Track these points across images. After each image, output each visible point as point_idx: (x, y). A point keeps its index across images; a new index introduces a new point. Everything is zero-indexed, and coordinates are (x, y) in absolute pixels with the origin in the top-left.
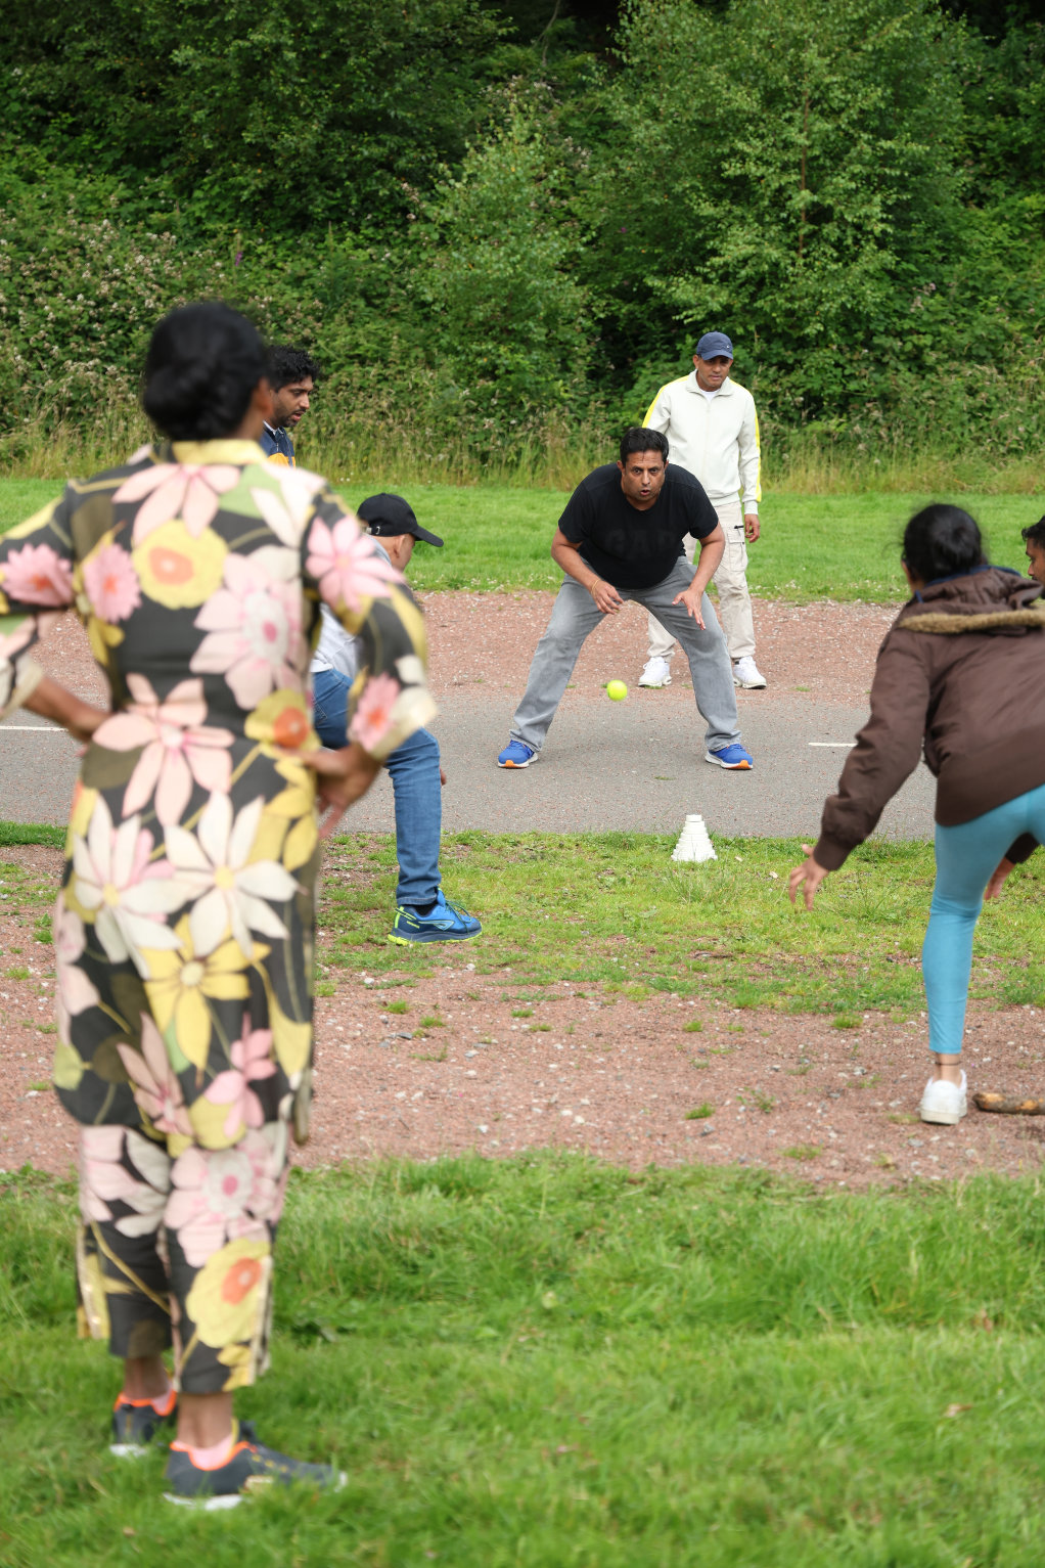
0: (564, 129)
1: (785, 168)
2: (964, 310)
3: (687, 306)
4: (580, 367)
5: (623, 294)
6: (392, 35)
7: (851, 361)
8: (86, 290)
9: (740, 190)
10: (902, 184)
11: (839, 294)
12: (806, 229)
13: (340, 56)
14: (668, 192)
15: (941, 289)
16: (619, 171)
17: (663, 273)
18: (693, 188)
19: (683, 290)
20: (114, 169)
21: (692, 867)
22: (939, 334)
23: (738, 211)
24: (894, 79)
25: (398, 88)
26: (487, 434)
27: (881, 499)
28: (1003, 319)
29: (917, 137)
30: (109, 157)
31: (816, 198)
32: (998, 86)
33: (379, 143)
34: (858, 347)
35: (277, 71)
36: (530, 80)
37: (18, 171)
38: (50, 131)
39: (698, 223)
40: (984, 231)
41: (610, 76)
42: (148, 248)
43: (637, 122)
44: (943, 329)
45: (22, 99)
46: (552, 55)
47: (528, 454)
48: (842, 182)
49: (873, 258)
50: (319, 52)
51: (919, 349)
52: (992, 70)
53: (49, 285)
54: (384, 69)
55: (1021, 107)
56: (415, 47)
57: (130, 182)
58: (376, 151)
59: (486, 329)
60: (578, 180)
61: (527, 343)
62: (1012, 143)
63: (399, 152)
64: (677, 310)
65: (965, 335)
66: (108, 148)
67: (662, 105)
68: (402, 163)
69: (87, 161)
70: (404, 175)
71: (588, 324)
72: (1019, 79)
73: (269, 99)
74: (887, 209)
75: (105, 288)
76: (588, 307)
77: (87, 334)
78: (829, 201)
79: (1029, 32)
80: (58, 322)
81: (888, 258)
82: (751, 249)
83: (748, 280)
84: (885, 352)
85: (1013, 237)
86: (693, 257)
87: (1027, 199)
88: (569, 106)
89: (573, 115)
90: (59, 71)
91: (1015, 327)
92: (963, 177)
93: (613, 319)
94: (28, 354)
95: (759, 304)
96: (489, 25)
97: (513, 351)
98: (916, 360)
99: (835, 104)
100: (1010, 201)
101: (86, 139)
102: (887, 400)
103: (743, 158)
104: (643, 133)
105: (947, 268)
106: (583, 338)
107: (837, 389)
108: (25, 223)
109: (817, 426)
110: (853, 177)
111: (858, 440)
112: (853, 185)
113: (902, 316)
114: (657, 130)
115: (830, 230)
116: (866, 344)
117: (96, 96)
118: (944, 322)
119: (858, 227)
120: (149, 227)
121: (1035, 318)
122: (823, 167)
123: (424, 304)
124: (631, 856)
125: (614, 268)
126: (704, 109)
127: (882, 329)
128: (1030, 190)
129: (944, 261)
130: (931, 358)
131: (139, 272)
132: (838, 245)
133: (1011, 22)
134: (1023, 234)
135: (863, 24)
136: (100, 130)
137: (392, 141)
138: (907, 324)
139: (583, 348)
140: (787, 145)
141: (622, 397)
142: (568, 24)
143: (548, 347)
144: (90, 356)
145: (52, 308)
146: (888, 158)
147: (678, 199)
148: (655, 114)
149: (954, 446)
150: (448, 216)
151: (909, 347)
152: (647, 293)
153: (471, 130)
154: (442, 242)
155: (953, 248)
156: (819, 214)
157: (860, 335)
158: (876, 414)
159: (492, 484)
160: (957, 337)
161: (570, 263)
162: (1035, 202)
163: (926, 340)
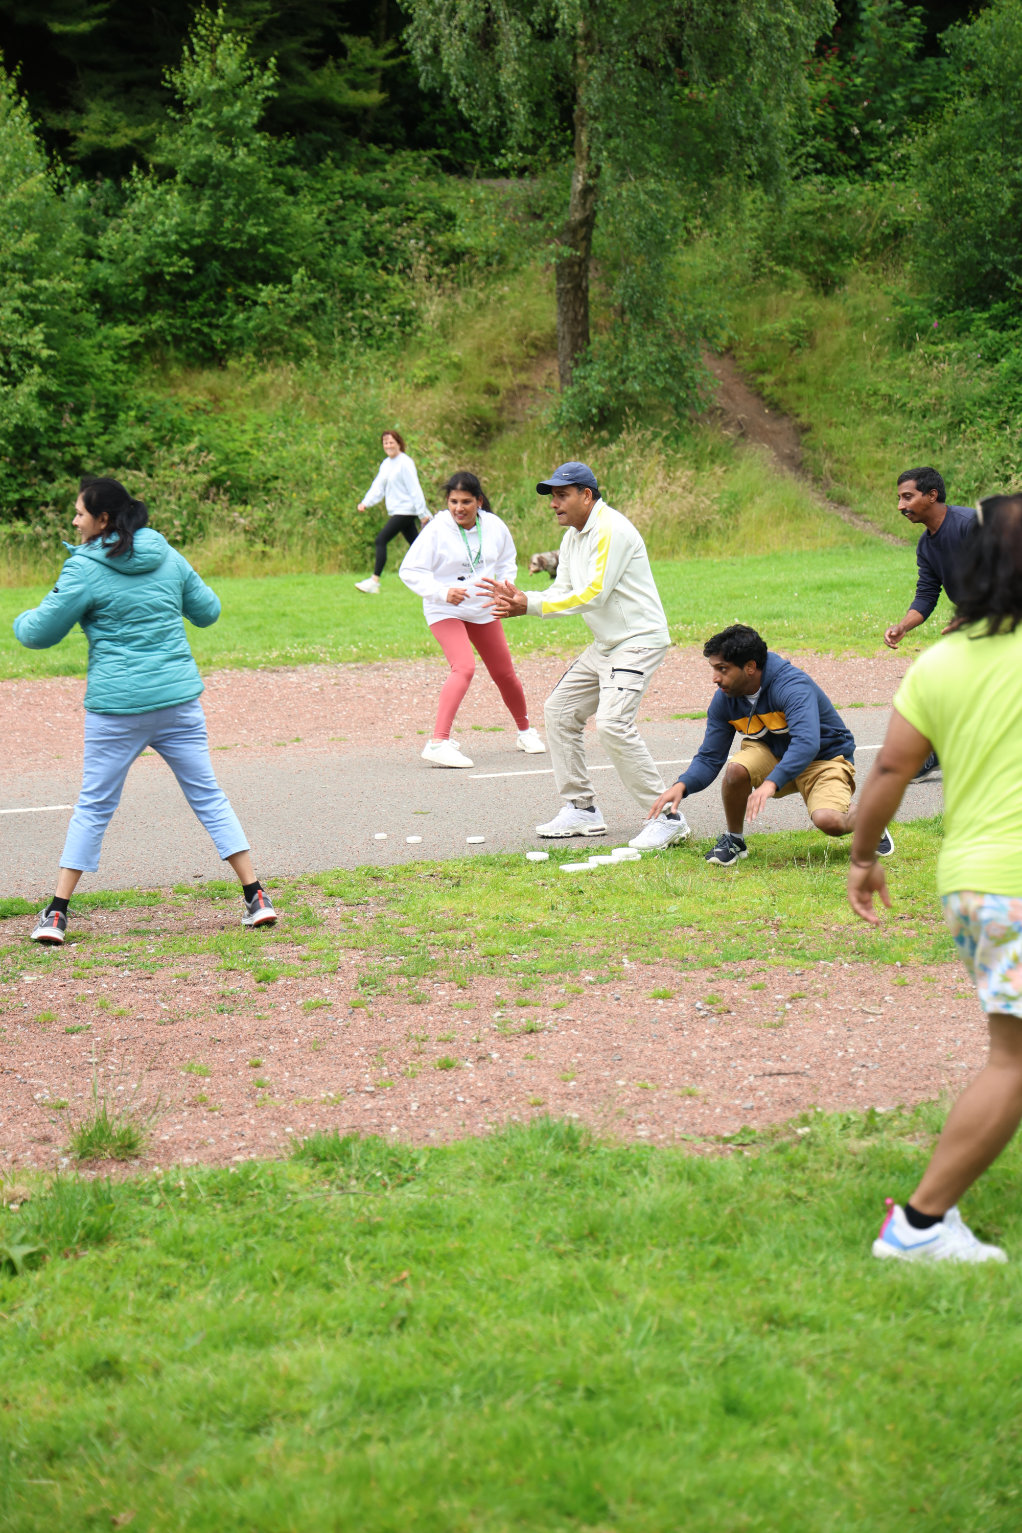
2: (107, 425)
7: (21, 472)
11: (11, 412)
22: (90, 446)
28: (137, 430)
34: (26, 459)
44: (96, 441)
49: (34, 381)
51: (77, 460)
65: (113, 445)
81: (46, 379)
84: (49, 461)
87: (116, 330)
100: (104, 329)
102: (59, 504)
107: (17, 496)
111: (39, 537)
113: (57, 431)
116: (31, 457)
118: (95, 435)
127: (45, 442)
128: (116, 323)
130: (89, 466)
134: (122, 358)
138: (64, 438)
151: (68, 457)
157: (28, 449)
158: (50, 516)
160: (108, 448)
162: (123, 332)
163: (82, 451)
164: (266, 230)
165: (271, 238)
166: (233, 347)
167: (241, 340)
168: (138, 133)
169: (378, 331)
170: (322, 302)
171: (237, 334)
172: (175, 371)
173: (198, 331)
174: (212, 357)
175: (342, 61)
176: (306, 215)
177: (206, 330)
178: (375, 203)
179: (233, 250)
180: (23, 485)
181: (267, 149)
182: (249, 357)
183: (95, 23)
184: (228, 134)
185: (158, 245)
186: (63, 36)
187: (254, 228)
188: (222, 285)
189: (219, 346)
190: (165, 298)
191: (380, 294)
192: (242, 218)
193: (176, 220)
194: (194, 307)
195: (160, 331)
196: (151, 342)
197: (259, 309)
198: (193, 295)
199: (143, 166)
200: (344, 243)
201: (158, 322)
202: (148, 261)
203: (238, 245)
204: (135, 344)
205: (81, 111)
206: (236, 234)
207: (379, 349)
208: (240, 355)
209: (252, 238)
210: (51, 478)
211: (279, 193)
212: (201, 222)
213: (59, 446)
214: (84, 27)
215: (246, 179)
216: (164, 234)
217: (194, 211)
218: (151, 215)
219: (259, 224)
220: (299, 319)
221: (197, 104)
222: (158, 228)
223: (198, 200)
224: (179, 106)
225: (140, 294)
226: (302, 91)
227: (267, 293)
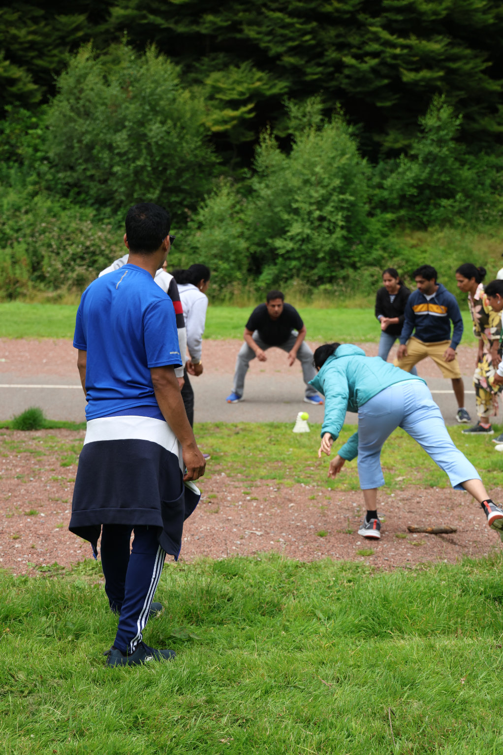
0: (238, 192)
1: (311, 204)
2: (368, 250)
3: (279, 248)
4: (245, 268)
5: (259, 245)
6: (182, 162)
8: (83, 244)
9: (296, 212)
10: (348, 209)
11: (330, 244)
12: (317, 223)
13: (165, 169)
14: (272, 211)
15: (361, 243)
16: (257, 205)
17: (272, 237)
18: (281, 210)
19: (278, 243)
20: (92, 205)
21: (301, 435)
22: (360, 257)
23: (296, 217)
24: (344, 177)
25: (184, 179)
26: (214, 290)
27: (345, 310)
28: (381, 252)
29: (351, 195)
30: (90, 202)
31: (321, 214)
32: (376, 180)
33: (178, 196)
34: (335, 261)
35: (145, 174)
36: (226, 177)
37: (61, 206)
38: (71, 194)
39: (282, 221)
40: (375, 225)
41: (252, 176)
42: (102, 230)
43: (262, 190)
45: (62, 184)
46: (234, 169)
47: (228, 296)
48: (329, 208)
49: (339, 233)
50: (157, 168)
51: (355, 262)
52: (374, 175)
53: (70, 242)
54: (180, 173)
55: (385, 186)
56: (189, 166)
57: (98, 210)
58: (177, 199)
59: (215, 256)
60: (243, 208)
61: (227, 260)
62: (382, 197)
63: (184, 199)
64: (276, 249)
66: (90, 199)
67: (271, 184)
68: (185, 203)
69: (83, 203)
70: (187, 206)
71: (248, 254)
72: (384, 177)
73: (142, 183)
74: (342, 216)
75: (88, 243)
76: (248, 249)
77: (83, 258)
78: (325, 215)
79: (386, 163)
80: (73, 254)
81: (344, 232)
82: (300, 230)
83: (299, 240)
84: (343, 262)
85: (383, 227)
86: (281, 232)
87: (387, 215)
88: (239, 185)
89: (240, 188)
90: (75, 175)
91: (386, 255)
92: (367, 207)
93: (255, 252)
94: (64, 265)
95: (304, 247)
96: (213, 159)
97: (224, 263)
98: (354, 266)
99: (325, 184)
100: (382, 216)
101: (83, 196)
102: (345, 278)
103: (297, 201)
104: (265, 192)
105: (362, 237)
106: (245, 259)
107: (328, 275)
108: (63, 223)
109: (322, 287)
110: (333, 207)
111: (335, 291)
112: (332, 209)
113: (349, 251)
114: (269, 192)
115: (325, 224)
116: (338, 260)
117: (85, 183)
118: (363, 253)
119: (334, 223)
120: (103, 224)
121: (391, 252)
122: (322, 204)
123: (193, 248)
124: (278, 431)
125: (255, 236)
126: (284, 185)
127: (343, 255)
128: (388, 212)
129: (362, 234)
130: (358, 265)
131: (99, 238)
132: (328, 229)
133: (380, 160)
134: (386, 226)
135: (333, 158)
136: (87, 193)
137: (182, 196)
138: (351, 254)
139: (245, 262)
140: (311, 197)
141: (258, 277)
142: (238, 159)
143: (234, 261)
144: (83, 265)
145: (71, 250)
146: (343, 201)
147: (276, 213)
148: (267, 186)
149: (366, 294)
150: (201, 218)
152: (266, 244)
153: (209, 192)
154: (199, 228)
155: (365, 230)
156: (322, 219)
157: (336, 258)
158: (341, 283)
159: (216, 306)
161: (241, 235)
162: (389, 216)
163: (357, 259)
164: (448, 179)
165: (451, 182)
166: (430, 223)
167: (434, 220)
168: (406, 142)
169: (491, 218)
170: (469, 206)
171: (433, 218)
172: (408, 231)
173: (418, 217)
174: (423, 226)
175: (496, 115)
176: (467, 173)
177: (421, 216)
178: (499, 169)
179: (435, 187)
180: (333, 271)
181: (455, 148)
182: (437, 227)
183: (394, 102)
184: (440, 142)
185: (405, 184)
186: (382, 108)
187: (445, 178)
188: (430, 199)
189: (426, 223)
190: (406, 203)
191: (494, 204)
192: (440, 174)
193: (413, 175)
194: (418, 207)
195: (403, 216)
196: (400, 220)
197: (442, 209)
198: (418, 203)
199: (406, 155)
200: (483, 184)
201: (402, 212)
202: (402, 189)
203: (437, 185)
204: (393, 221)
205: (387, 134)
206: (437, 181)
207: (490, 224)
208: (434, 226)
209: (443, 182)
210: (343, 268)
211: (457, 165)
212: (424, 175)
213: (349, 257)
214: (388, 104)
215: (444, 160)
216: (408, 180)
217: (423, 172)
218: (404, 173)
219: (445, 177)
220: (460, 213)
221: (430, 130)
222: (406, 178)
223: (425, 168)
224: (422, 131)
225: (397, 202)
226: (476, 126)
227: (444, 202)
